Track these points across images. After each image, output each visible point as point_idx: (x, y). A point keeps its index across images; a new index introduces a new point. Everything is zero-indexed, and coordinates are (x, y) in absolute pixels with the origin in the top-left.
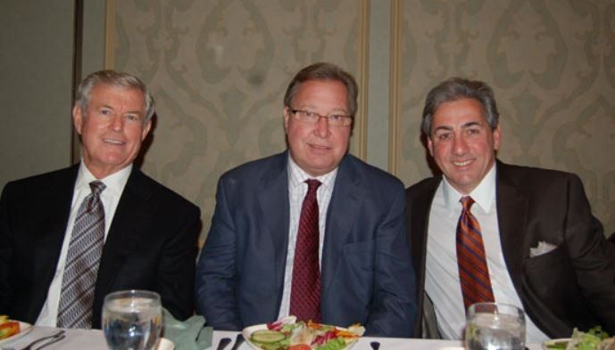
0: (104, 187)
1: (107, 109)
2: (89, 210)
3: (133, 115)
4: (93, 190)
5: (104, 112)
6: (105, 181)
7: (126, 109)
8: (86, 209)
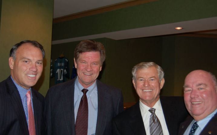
0: (155, 109)
1: (142, 79)
2: (154, 121)
3: (152, 79)
4: (152, 112)
5: (141, 80)
6: (154, 107)
7: (149, 77)
8: (152, 121)
